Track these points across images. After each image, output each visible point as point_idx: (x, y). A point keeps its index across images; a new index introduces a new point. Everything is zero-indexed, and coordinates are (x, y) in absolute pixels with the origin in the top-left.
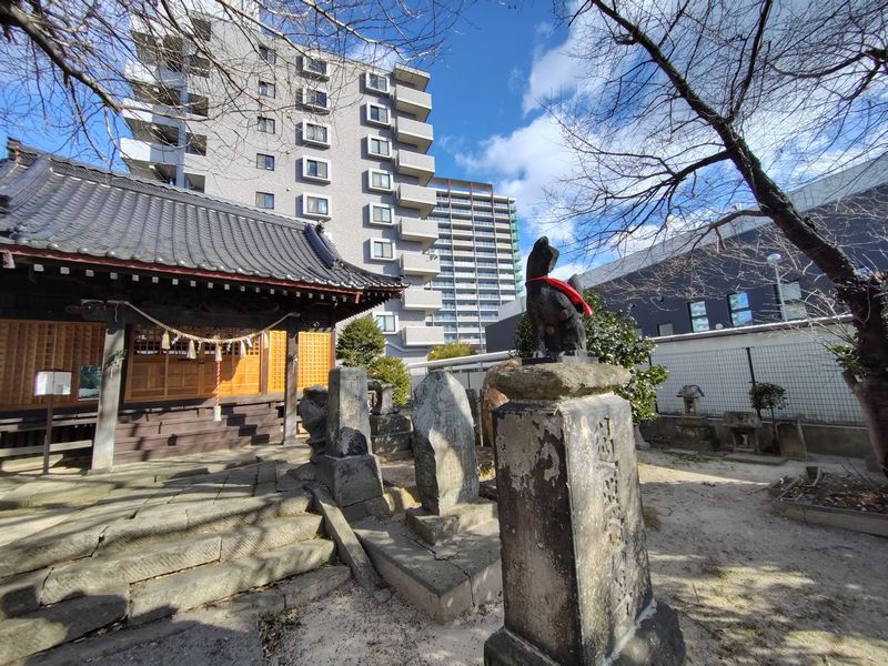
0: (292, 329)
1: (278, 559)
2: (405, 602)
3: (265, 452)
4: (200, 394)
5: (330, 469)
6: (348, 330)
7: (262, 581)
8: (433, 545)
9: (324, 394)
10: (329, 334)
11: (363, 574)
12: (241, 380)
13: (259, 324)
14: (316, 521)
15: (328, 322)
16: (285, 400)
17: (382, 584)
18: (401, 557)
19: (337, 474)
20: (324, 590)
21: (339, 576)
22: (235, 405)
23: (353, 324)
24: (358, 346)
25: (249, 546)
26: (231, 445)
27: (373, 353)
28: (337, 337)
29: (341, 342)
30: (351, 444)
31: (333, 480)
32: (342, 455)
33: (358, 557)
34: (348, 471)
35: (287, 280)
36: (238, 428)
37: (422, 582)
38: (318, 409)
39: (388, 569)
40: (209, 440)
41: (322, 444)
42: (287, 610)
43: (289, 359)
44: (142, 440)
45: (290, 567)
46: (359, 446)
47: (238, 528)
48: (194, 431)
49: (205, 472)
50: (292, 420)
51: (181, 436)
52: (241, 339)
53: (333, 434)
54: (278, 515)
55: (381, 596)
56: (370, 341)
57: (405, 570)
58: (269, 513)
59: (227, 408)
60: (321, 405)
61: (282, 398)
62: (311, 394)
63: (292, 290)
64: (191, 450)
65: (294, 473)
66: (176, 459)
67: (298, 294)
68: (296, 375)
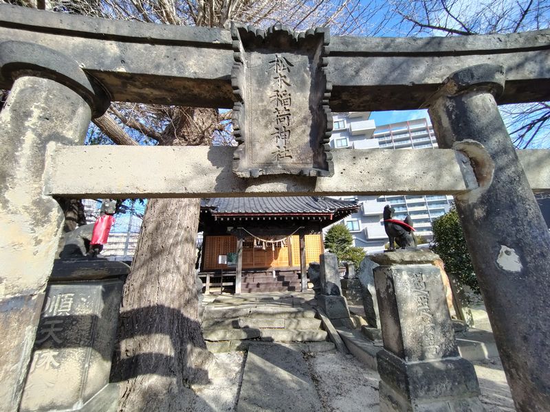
0: (302, 234)
1: (305, 333)
2: (359, 360)
3: (293, 294)
4: (266, 266)
5: (323, 300)
6: (330, 232)
7: (300, 340)
8: (373, 340)
9: (318, 265)
10: (319, 236)
11: (340, 346)
12: (281, 260)
13: (288, 234)
14: (319, 322)
15: (318, 229)
16: (301, 270)
17: (349, 352)
18: (357, 342)
19: (327, 303)
20: (324, 349)
21: (330, 346)
22: (280, 271)
23: (332, 228)
24: (337, 241)
25: (293, 326)
26: (280, 290)
27: (345, 245)
28: (324, 236)
29: (327, 239)
30: (332, 290)
31: (325, 305)
32: (328, 295)
33: (338, 340)
34: (331, 302)
35: (298, 213)
36: (281, 282)
37: (366, 351)
38: (316, 273)
39: (351, 346)
40: (271, 286)
41: (319, 290)
42: (310, 352)
43: (302, 250)
44: (248, 284)
45: (310, 337)
46: (335, 291)
47: (289, 318)
48: (265, 282)
49: (272, 299)
50: (305, 280)
51: (262, 284)
52: (281, 240)
53: (323, 285)
54: (303, 317)
55: (348, 356)
56: (343, 237)
57: (359, 347)
58: (300, 315)
59: (277, 272)
60: (317, 271)
61: (300, 269)
62: (312, 266)
63: (300, 217)
64: (265, 290)
65: (308, 303)
66: (260, 293)
67: (303, 218)
68: (305, 257)
